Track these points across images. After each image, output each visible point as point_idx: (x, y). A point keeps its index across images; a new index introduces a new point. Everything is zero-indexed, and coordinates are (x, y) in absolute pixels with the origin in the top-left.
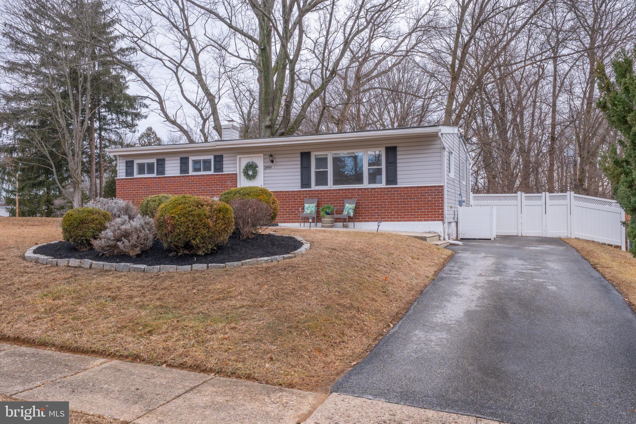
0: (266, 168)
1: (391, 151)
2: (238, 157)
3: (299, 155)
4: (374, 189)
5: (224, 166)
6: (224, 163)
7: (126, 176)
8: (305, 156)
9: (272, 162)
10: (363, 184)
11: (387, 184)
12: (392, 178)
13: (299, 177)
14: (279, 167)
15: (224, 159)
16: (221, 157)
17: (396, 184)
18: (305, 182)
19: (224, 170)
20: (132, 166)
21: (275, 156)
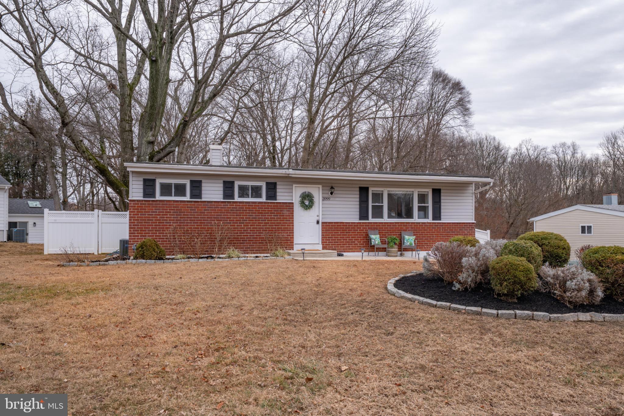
0: (324, 199)
1: (437, 193)
2: (294, 185)
3: (358, 189)
4: (425, 223)
5: (278, 194)
6: (278, 190)
7: (144, 197)
8: (364, 191)
9: (332, 193)
10: (413, 218)
11: (433, 219)
12: (437, 215)
13: (358, 210)
14: (337, 199)
15: (278, 187)
16: (275, 184)
17: (440, 220)
18: (363, 215)
19: (278, 198)
20: (154, 186)
21: (336, 189)
